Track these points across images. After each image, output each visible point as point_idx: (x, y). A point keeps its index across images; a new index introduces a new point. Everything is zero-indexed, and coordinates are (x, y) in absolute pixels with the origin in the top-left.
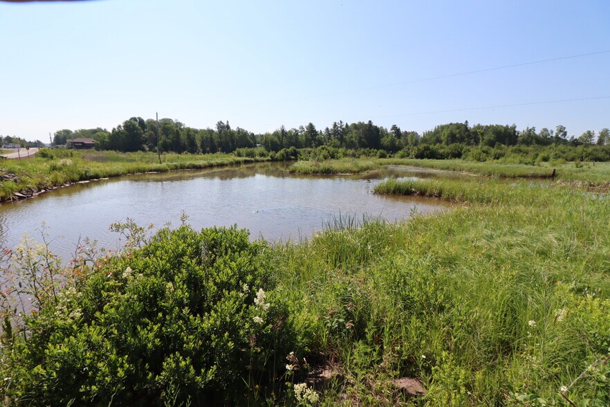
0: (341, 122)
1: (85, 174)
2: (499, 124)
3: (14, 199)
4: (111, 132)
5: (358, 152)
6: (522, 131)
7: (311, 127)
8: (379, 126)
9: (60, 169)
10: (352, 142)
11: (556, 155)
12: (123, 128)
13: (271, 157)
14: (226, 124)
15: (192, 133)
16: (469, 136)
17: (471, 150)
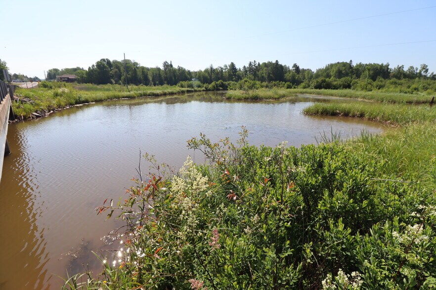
0: (255, 61)
1: (79, 99)
2: (376, 63)
3: (33, 117)
4: (87, 70)
5: (271, 84)
6: (393, 69)
7: (233, 65)
8: (283, 65)
9: (61, 95)
10: (263, 77)
11: (424, 86)
12: (96, 67)
13: (206, 88)
14: (170, 64)
15: (145, 70)
16: (352, 72)
17: (359, 82)
